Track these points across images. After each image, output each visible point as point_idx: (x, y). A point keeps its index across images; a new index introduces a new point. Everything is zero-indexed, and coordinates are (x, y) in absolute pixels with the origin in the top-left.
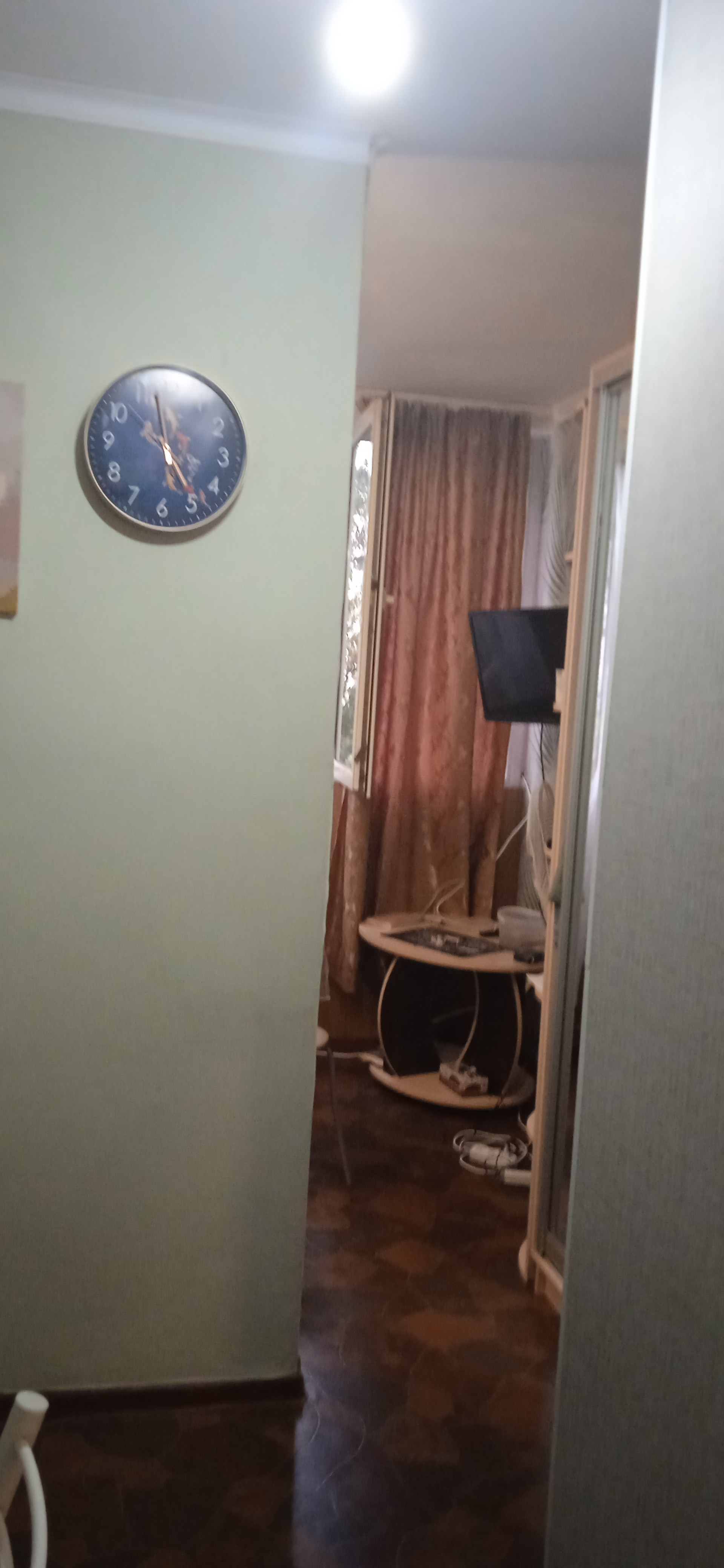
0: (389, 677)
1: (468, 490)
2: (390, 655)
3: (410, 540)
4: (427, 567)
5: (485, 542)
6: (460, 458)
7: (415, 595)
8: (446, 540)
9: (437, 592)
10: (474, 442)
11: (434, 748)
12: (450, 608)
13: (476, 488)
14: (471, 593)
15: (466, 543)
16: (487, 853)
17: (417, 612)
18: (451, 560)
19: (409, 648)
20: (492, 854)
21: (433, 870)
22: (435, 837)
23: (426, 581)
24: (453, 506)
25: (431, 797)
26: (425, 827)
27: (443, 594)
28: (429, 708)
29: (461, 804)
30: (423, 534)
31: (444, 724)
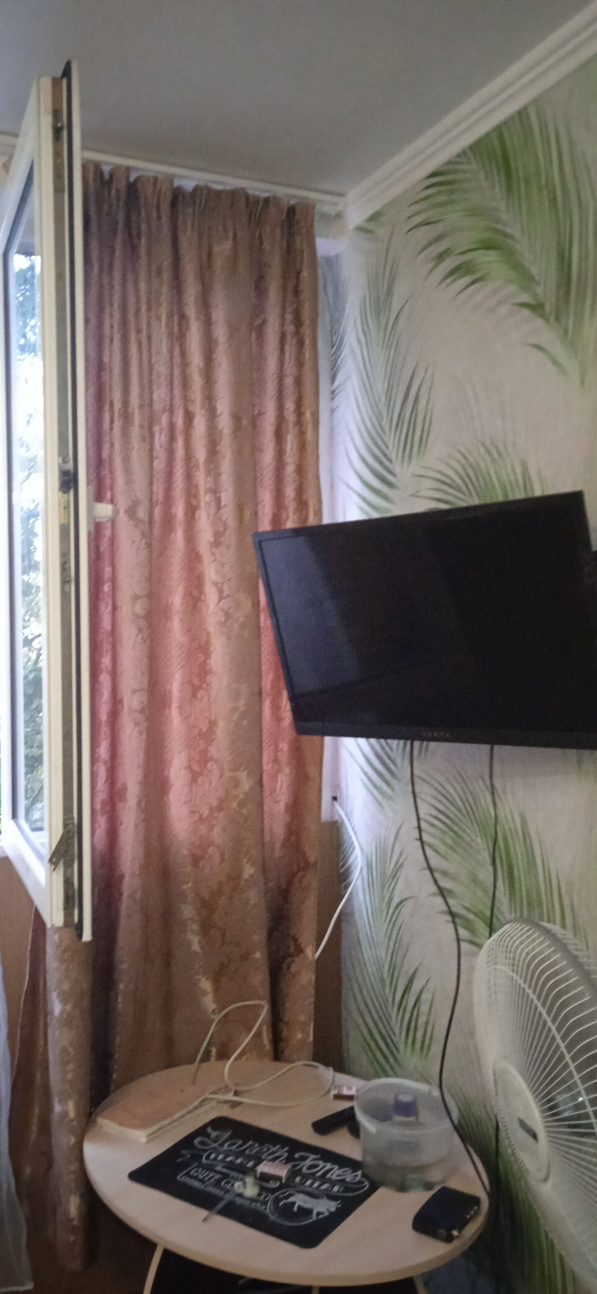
0: (106, 661)
1: (220, 332)
2: (106, 624)
3: (126, 417)
4: (159, 465)
5: (255, 421)
6: (202, 273)
7: (142, 512)
8: (189, 417)
9: (179, 510)
10: (223, 248)
11: (194, 777)
12: (205, 535)
13: (233, 330)
14: (240, 508)
15: (225, 423)
16: (300, 950)
17: (149, 545)
18: (201, 454)
19: (139, 608)
20: (309, 951)
21: (206, 984)
22: (206, 927)
23: (159, 489)
24: (196, 359)
25: (196, 860)
26: (188, 911)
27: (191, 510)
28: (180, 708)
29: (249, 870)
30: (148, 404)
31: (208, 736)
